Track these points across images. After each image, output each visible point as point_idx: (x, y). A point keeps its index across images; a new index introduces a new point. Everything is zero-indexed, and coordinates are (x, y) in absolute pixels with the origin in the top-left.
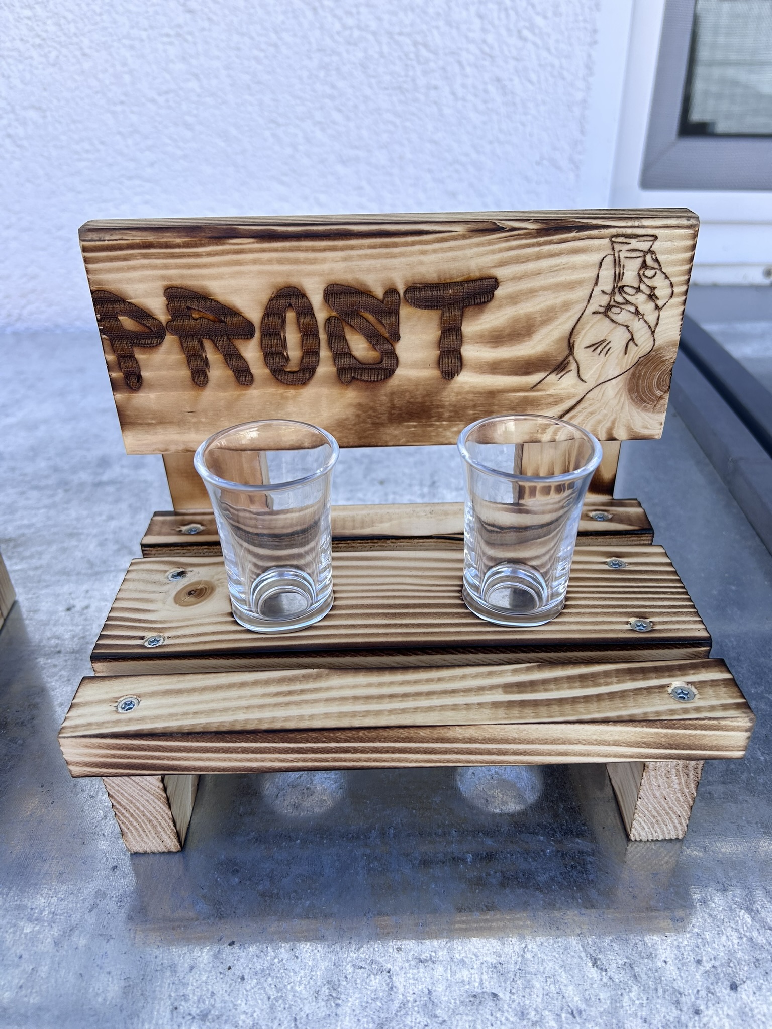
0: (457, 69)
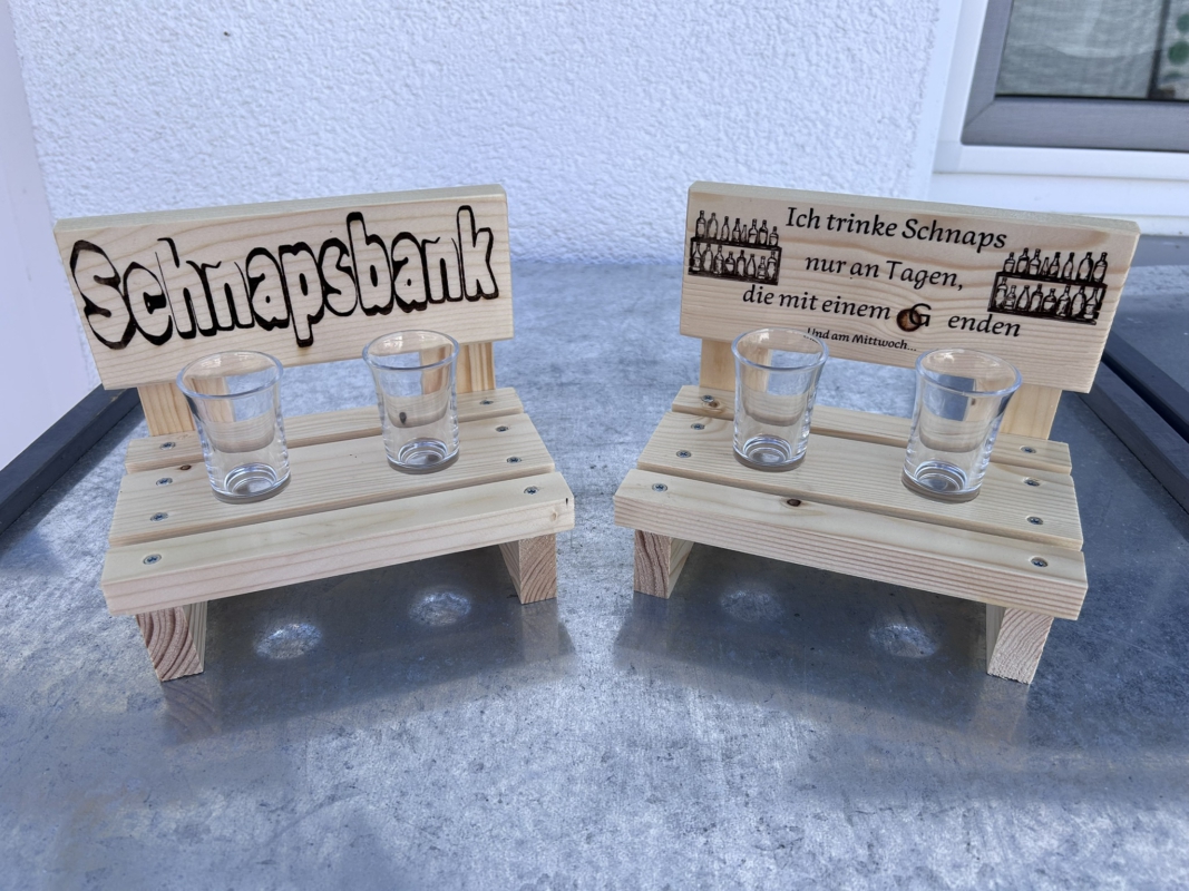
0: (813, 39)
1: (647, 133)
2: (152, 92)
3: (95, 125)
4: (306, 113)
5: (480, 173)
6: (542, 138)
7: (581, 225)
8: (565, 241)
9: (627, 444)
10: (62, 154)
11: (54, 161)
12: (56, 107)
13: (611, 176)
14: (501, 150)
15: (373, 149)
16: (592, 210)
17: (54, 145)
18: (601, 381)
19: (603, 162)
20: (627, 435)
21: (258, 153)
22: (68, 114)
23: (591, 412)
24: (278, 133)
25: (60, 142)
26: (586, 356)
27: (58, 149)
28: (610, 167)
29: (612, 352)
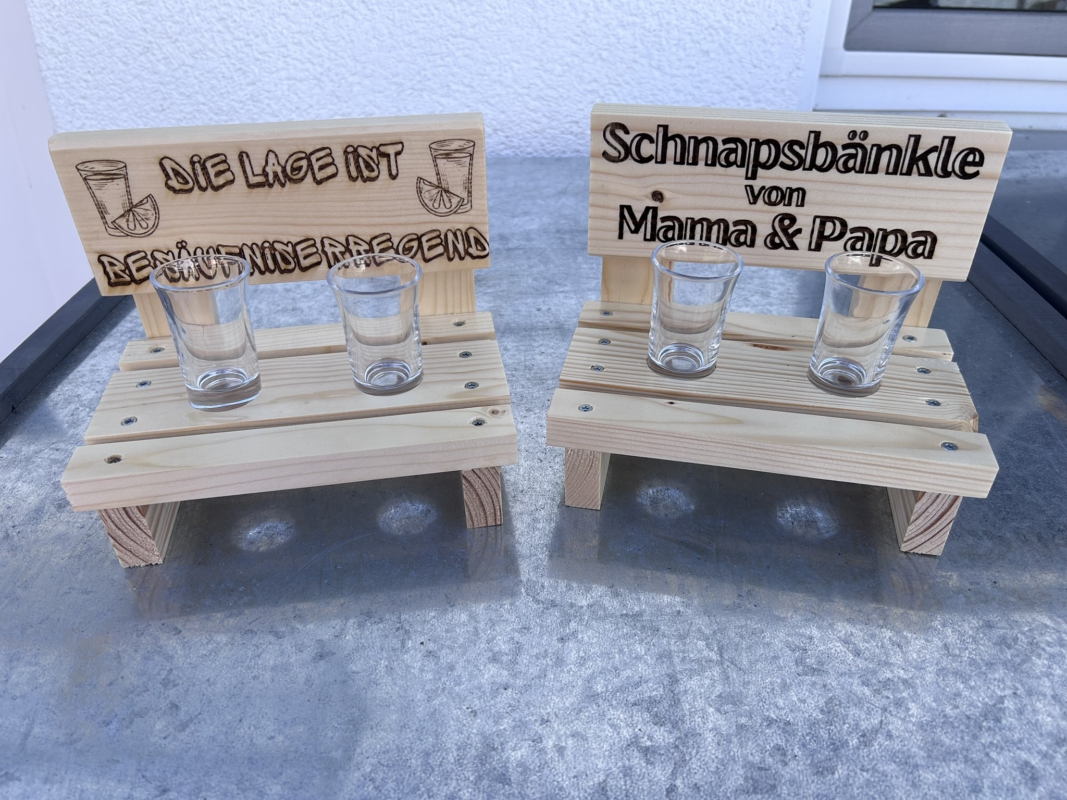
1: (575, 42)
2: (140, 11)
3: (90, 41)
4: (275, 28)
5: (429, 79)
6: (482, 47)
7: (518, 125)
8: (504, 139)
9: (567, 292)
10: (62, 69)
11: (55, 75)
12: (56, 26)
13: (543, 82)
14: (447, 59)
15: (335, 60)
16: (527, 111)
17: (56, 60)
18: (542, 246)
19: (536, 68)
20: (565, 285)
21: (233, 64)
22: (67, 32)
23: (535, 270)
24: (251, 46)
25: (61, 57)
26: (528, 228)
27: (59, 64)
28: (541, 73)
29: (550, 224)
